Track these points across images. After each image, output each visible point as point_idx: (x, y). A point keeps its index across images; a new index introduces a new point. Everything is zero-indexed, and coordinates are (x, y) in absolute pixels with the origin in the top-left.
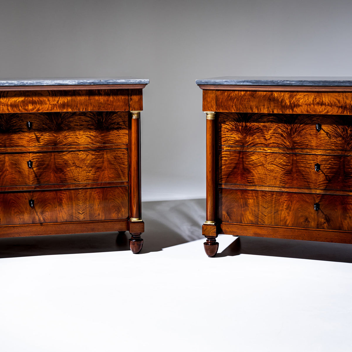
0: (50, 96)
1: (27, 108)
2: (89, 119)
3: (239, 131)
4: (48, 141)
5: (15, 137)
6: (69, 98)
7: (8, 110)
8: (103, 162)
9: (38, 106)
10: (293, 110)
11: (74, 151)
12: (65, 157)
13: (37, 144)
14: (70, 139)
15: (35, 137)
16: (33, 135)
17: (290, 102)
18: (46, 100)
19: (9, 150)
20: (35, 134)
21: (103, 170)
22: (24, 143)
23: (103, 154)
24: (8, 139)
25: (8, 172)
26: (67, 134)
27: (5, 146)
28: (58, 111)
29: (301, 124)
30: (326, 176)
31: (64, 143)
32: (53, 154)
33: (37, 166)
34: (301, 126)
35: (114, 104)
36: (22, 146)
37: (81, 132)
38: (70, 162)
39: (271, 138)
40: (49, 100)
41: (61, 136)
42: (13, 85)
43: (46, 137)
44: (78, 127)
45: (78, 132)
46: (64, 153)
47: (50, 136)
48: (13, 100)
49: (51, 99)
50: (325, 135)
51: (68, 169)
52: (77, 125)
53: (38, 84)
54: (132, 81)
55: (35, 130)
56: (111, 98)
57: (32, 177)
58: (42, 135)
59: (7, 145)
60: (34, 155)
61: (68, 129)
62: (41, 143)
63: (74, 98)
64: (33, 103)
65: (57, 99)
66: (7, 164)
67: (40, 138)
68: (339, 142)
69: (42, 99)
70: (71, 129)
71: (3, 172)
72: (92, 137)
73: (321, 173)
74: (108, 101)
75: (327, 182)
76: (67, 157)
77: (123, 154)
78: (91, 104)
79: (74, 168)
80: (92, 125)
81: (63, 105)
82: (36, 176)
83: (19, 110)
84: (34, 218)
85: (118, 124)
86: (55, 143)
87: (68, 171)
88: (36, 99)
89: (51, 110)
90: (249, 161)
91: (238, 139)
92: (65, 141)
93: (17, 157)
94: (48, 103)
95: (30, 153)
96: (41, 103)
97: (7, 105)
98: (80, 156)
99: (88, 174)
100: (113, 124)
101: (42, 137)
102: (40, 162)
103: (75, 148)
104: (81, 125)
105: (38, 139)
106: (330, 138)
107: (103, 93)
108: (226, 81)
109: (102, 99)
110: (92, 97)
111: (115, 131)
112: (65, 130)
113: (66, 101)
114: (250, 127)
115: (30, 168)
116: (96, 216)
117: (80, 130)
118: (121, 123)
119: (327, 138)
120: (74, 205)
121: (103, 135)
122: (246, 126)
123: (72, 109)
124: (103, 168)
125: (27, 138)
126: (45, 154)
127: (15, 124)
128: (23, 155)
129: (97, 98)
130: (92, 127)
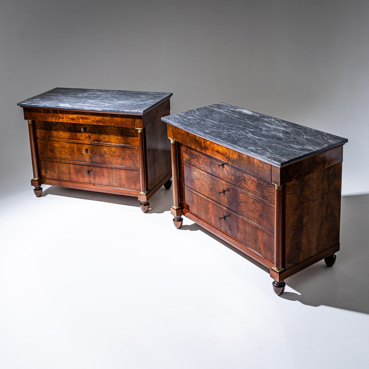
0: (90, 115)
1: (79, 121)
2: (116, 129)
3: (188, 154)
4: (95, 139)
5: (78, 134)
6: (101, 117)
7: (70, 121)
8: (125, 155)
9: (86, 121)
10: (205, 151)
11: (109, 146)
12: (104, 149)
13: (89, 140)
14: (106, 139)
15: (88, 136)
16: (87, 135)
17: (204, 145)
18: (89, 117)
19: (76, 141)
20: (88, 134)
21: (125, 160)
22: (83, 138)
23: (125, 150)
24: (75, 135)
25: (76, 153)
26: (105, 136)
27: (74, 139)
28: (95, 124)
29: (215, 160)
30: (228, 199)
31: (103, 141)
32: (98, 147)
33: (90, 152)
34: (215, 161)
35: (126, 123)
36: (82, 140)
37: (112, 136)
38: (107, 152)
39: (202, 164)
40: (90, 118)
41: (102, 137)
42: (69, 108)
43: (94, 136)
44: (111, 133)
45: (110, 136)
46: (104, 147)
47: (96, 136)
48: (71, 116)
49: (91, 117)
50: (226, 172)
51: (107, 156)
52: (110, 132)
53: (82, 109)
54: (133, 111)
55: (88, 132)
56: (124, 119)
57: (88, 157)
58: (92, 135)
59: (75, 139)
60: (88, 146)
61: (105, 134)
62: (92, 140)
63: (103, 117)
64: (82, 118)
65: (94, 117)
66: (75, 149)
67: (91, 137)
68: (233, 179)
69: (86, 116)
70: (107, 133)
71: (74, 153)
72: (119, 140)
73: (226, 196)
74: (122, 121)
75: (229, 203)
76: (105, 149)
77: (136, 152)
78: (113, 122)
79: (110, 156)
80: (118, 132)
81: (98, 121)
82: (90, 157)
83: (76, 122)
84: (90, 180)
85: (133, 133)
86: (99, 141)
87: (106, 157)
88: (83, 116)
89: (92, 123)
90: (193, 175)
91: (188, 159)
92: (104, 140)
93: (80, 146)
94: (90, 119)
95: (86, 144)
96: (86, 119)
97: (69, 118)
98: (113, 150)
99: (117, 160)
100: (130, 133)
101: (92, 136)
102: (91, 150)
103: (109, 144)
104: (112, 132)
105: (90, 137)
106: (228, 174)
107: (119, 116)
108: (173, 123)
109: (119, 119)
110: (113, 118)
111: (131, 137)
112: (104, 134)
113: (99, 119)
114: (193, 153)
115: (87, 153)
116: (123, 186)
117: (112, 134)
118: (134, 133)
119: (227, 174)
120: (111, 177)
121: (124, 139)
122: (191, 152)
123: (103, 124)
124: (125, 158)
125: (84, 136)
126: (94, 146)
127: (78, 128)
128: (83, 145)
129: (116, 118)
130: (118, 134)
